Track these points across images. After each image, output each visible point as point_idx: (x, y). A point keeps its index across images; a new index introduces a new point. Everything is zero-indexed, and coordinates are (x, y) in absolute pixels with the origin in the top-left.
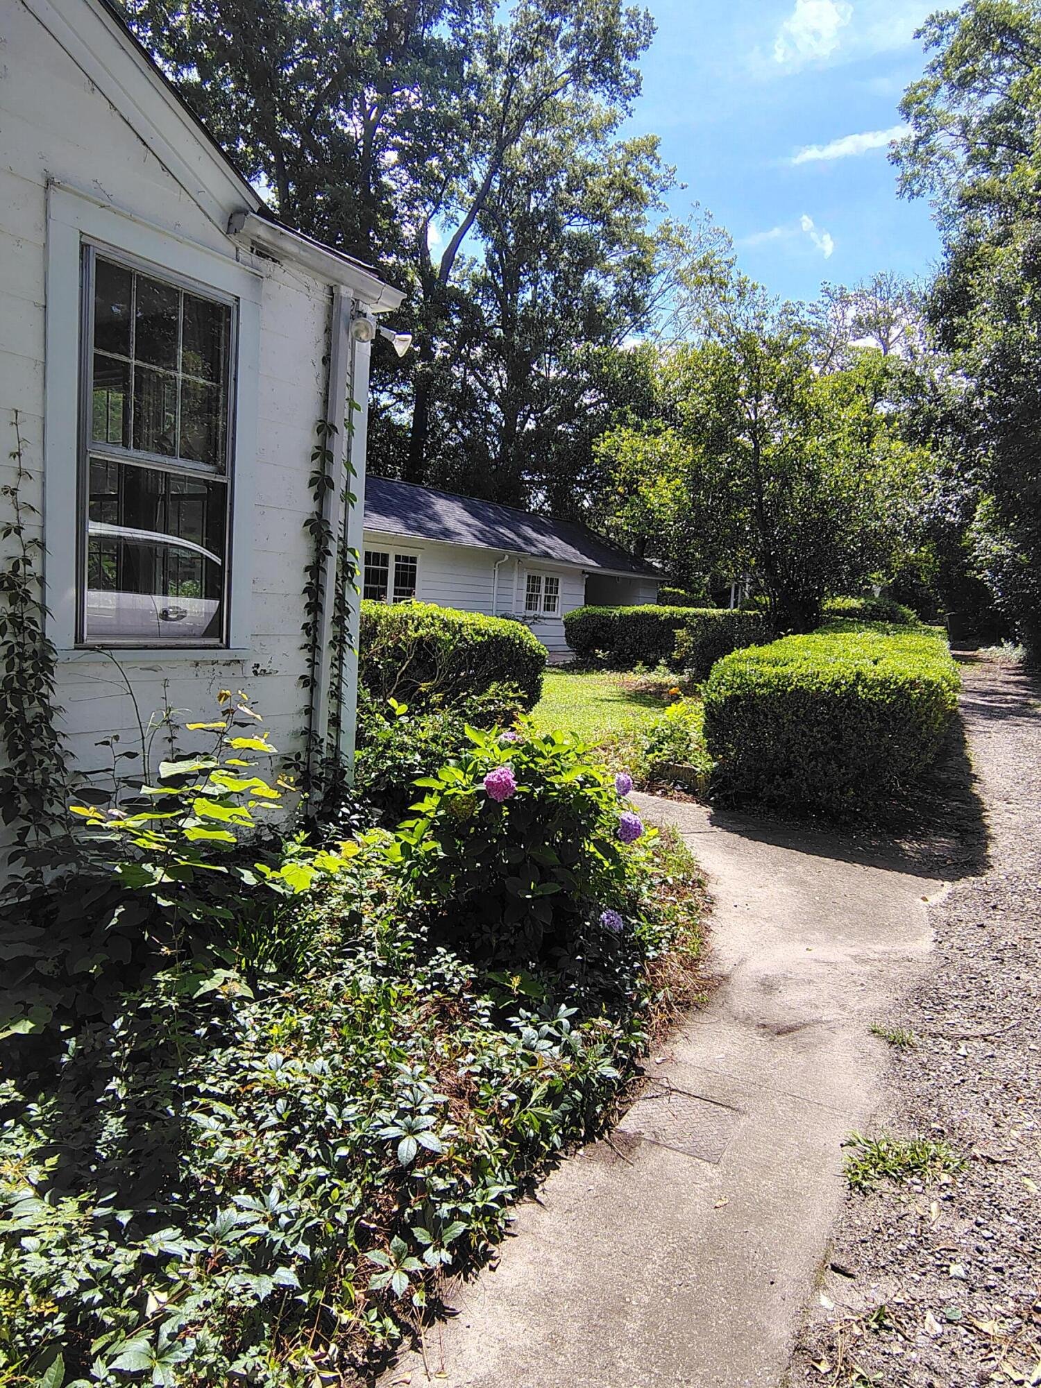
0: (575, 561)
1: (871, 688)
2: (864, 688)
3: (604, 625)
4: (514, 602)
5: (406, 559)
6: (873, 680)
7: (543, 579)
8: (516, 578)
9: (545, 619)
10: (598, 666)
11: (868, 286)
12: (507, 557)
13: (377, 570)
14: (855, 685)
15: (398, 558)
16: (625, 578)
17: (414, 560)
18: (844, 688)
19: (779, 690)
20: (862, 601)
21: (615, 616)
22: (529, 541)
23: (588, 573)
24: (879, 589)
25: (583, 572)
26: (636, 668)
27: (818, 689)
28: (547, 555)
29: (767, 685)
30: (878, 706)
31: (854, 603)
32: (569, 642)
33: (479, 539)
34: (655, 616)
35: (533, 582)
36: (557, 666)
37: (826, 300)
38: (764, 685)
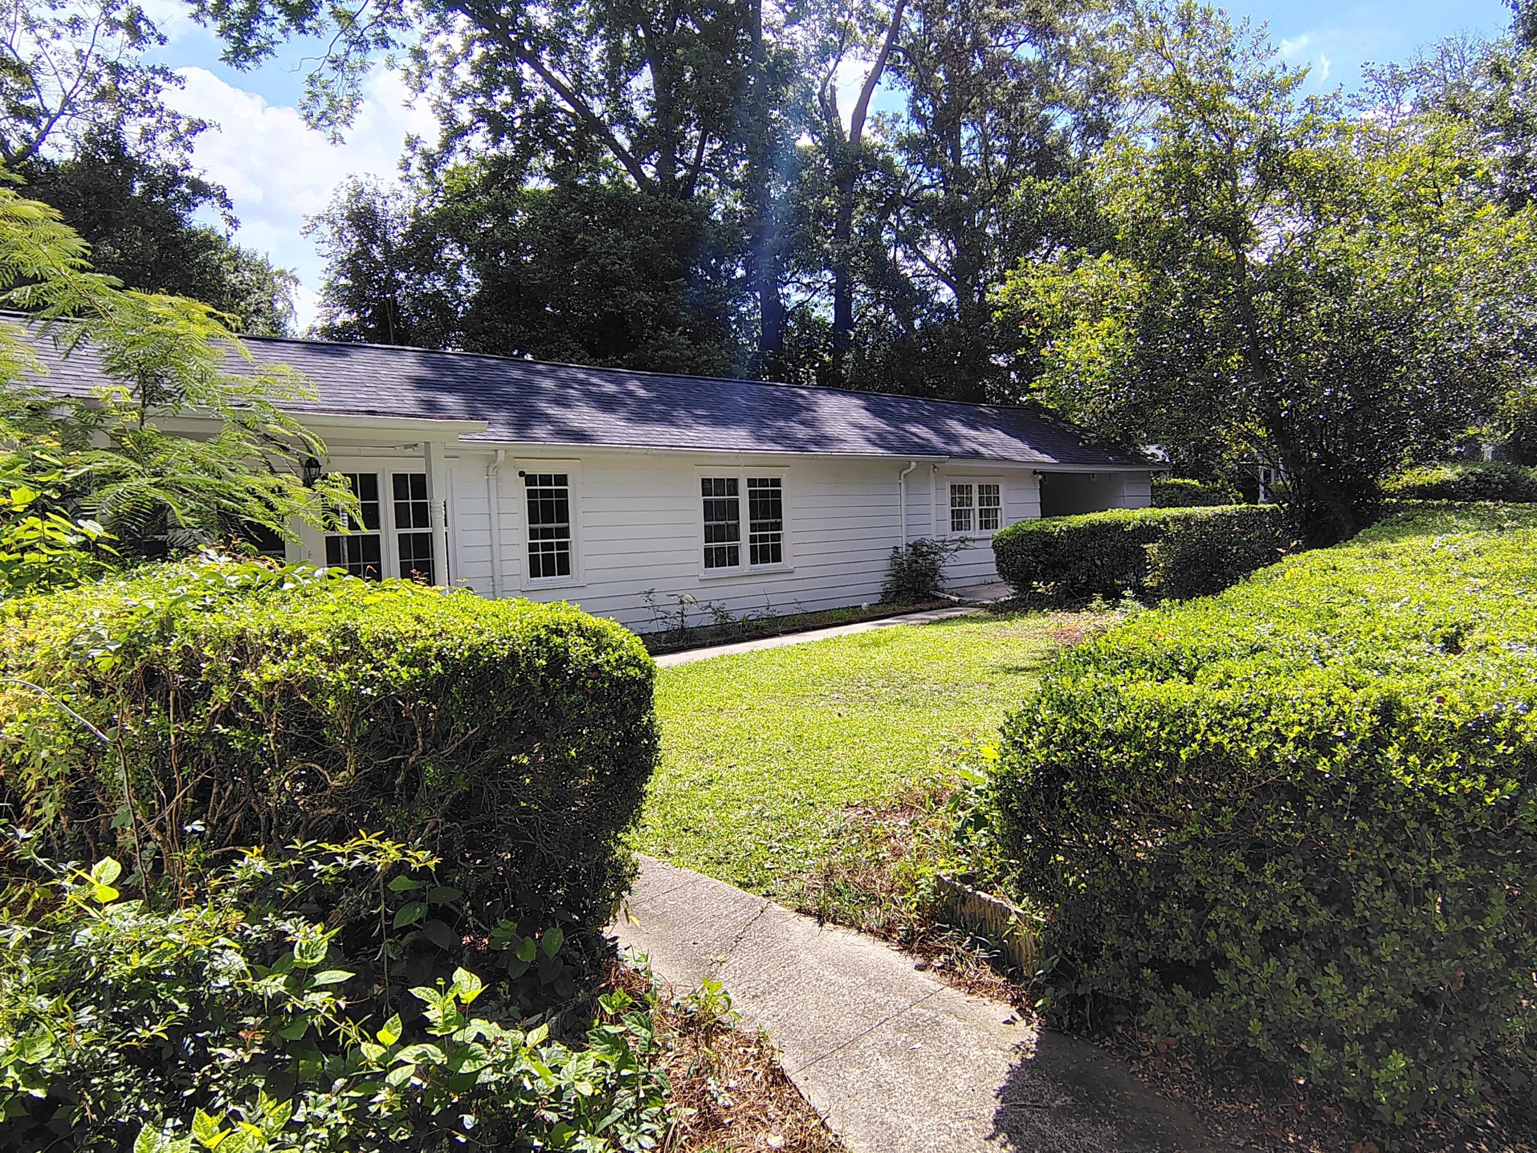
0: (1018, 458)
1: (1430, 753)
2: (1406, 751)
3: (1046, 545)
4: (933, 522)
5: (763, 482)
6: (1436, 726)
7: (975, 488)
8: (933, 490)
9: (974, 540)
10: (1041, 604)
11: (1430, 57)
12: (914, 464)
13: (724, 501)
14: (1378, 742)
15: (751, 482)
16: (1101, 474)
17: (776, 482)
18: (1342, 752)
19: (1158, 756)
20: (1459, 469)
21: (1061, 530)
22: (952, 438)
23: (1041, 473)
24: (1491, 448)
25: (1035, 472)
26: (1094, 605)
27: (1266, 756)
28: (976, 455)
29: (1128, 736)
30: (1459, 812)
31: (1446, 473)
32: (1001, 572)
33: (875, 444)
34: (1118, 526)
35: (960, 492)
36: (983, 606)
37: (1372, 85)
38: (1123, 738)
